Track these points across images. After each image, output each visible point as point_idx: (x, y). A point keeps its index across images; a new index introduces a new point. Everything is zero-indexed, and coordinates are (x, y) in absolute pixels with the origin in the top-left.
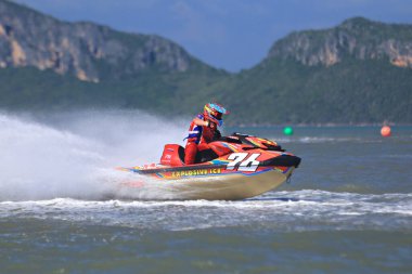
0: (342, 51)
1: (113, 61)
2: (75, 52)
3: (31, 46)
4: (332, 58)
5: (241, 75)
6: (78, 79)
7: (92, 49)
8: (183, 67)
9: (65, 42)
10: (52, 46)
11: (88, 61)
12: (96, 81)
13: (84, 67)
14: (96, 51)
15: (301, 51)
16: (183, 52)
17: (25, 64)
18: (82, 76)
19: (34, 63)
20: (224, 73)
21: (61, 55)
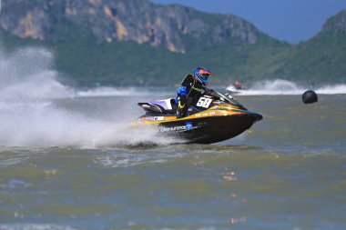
1: (197, 36)
2: (167, 29)
3: (131, 25)
5: (299, 47)
6: (169, 51)
7: (180, 27)
8: (252, 40)
9: (159, 21)
10: (149, 24)
11: (177, 36)
12: (183, 52)
13: (174, 41)
14: (183, 28)
16: (253, 28)
17: (127, 39)
18: (172, 48)
19: (134, 38)
20: (286, 45)
21: (155, 31)
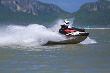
0: (98, 8)
1: (42, 10)
2: (33, 8)
3: (22, 6)
4: (96, 9)
5: (73, 14)
6: (33, 15)
7: (36, 7)
8: (59, 12)
9: (30, 5)
10: (27, 6)
11: (36, 10)
12: (38, 15)
13: (35, 12)
14: (37, 8)
15: (88, 8)
16: (59, 8)
17: (20, 11)
18: (34, 14)
19: (22, 10)
20: (69, 13)
21: (29, 8)
